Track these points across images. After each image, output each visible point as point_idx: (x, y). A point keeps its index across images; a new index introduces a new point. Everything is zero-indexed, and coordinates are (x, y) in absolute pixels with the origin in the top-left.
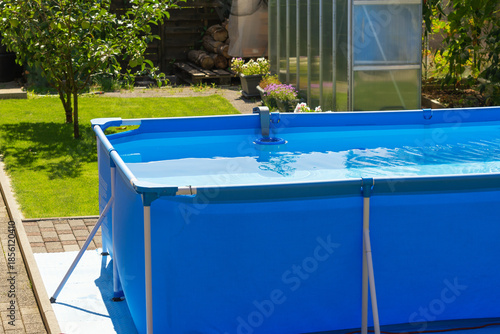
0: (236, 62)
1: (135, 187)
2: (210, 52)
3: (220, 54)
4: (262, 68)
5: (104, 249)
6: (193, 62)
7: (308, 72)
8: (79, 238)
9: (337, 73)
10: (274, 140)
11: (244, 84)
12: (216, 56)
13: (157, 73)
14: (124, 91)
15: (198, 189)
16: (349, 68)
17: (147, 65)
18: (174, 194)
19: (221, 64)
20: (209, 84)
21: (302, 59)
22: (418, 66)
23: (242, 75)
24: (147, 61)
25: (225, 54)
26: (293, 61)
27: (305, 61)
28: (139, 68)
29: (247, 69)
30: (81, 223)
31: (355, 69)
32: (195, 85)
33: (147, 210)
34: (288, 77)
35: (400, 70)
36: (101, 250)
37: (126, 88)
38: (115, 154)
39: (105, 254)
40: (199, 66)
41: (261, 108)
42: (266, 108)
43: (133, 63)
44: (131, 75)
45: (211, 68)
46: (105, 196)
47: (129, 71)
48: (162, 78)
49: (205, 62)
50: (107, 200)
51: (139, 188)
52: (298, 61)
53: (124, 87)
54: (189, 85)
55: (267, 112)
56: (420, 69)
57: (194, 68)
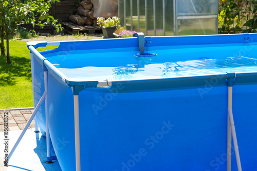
0: (100, 19)
1: (66, 81)
2: (82, 16)
3: (88, 17)
4: (115, 22)
5: (37, 128)
6: (72, 22)
7: (146, 25)
8: (18, 122)
9: (166, 24)
10: (148, 54)
11: (105, 32)
12: (86, 18)
13: (57, 23)
14: (33, 38)
15: (112, 82)
16: (174, 18)
17: (50, 19)
18: (96, 86)
19: (89, 23)
20: (83, 34)
21: (141, 17)
22: (216, 16)
23: (104, 27)
24: (50, 17)
25: (91, 17)
26: (135, 18)
27: (144, 19)
28: (45, 20)
29: (107, 23)
30: (18, 112)
31: (178, 18)
32: (74, 34)
33: (76, 98)
34: (132, 28)
35: (205, 18)
36: (34, 129)
37: (34, 37)
38: (47, 62)
39: (37, 132)
40: (76, 24)
41: (139, 34)
42: (142, 34)
43: (42, 18)
44: (42, 25)
45: (84, 25)
46: (39, 92)
47: (40, 22)
48: (59, 27)
49: (80, 21)
50: (41, 95)
51: (70, 82)
52: (139, 18)
53: (33, 36)
54: (71, 35)
55: (143, 36)
56: (217, 18)
57: (73, 25)
